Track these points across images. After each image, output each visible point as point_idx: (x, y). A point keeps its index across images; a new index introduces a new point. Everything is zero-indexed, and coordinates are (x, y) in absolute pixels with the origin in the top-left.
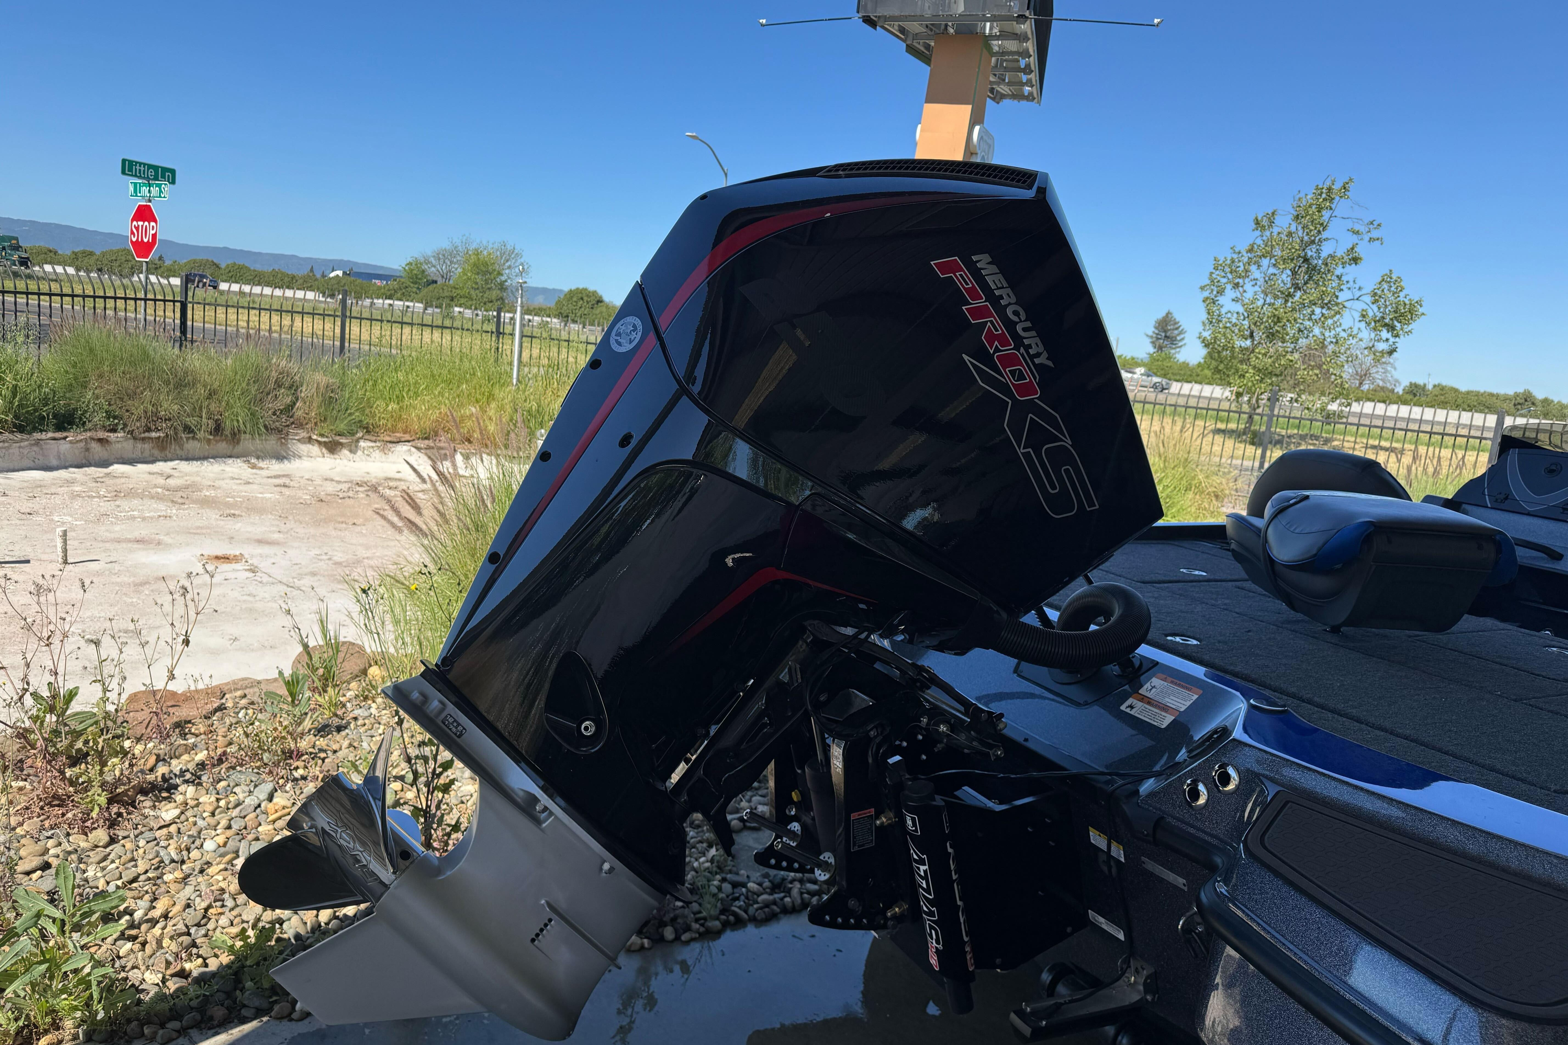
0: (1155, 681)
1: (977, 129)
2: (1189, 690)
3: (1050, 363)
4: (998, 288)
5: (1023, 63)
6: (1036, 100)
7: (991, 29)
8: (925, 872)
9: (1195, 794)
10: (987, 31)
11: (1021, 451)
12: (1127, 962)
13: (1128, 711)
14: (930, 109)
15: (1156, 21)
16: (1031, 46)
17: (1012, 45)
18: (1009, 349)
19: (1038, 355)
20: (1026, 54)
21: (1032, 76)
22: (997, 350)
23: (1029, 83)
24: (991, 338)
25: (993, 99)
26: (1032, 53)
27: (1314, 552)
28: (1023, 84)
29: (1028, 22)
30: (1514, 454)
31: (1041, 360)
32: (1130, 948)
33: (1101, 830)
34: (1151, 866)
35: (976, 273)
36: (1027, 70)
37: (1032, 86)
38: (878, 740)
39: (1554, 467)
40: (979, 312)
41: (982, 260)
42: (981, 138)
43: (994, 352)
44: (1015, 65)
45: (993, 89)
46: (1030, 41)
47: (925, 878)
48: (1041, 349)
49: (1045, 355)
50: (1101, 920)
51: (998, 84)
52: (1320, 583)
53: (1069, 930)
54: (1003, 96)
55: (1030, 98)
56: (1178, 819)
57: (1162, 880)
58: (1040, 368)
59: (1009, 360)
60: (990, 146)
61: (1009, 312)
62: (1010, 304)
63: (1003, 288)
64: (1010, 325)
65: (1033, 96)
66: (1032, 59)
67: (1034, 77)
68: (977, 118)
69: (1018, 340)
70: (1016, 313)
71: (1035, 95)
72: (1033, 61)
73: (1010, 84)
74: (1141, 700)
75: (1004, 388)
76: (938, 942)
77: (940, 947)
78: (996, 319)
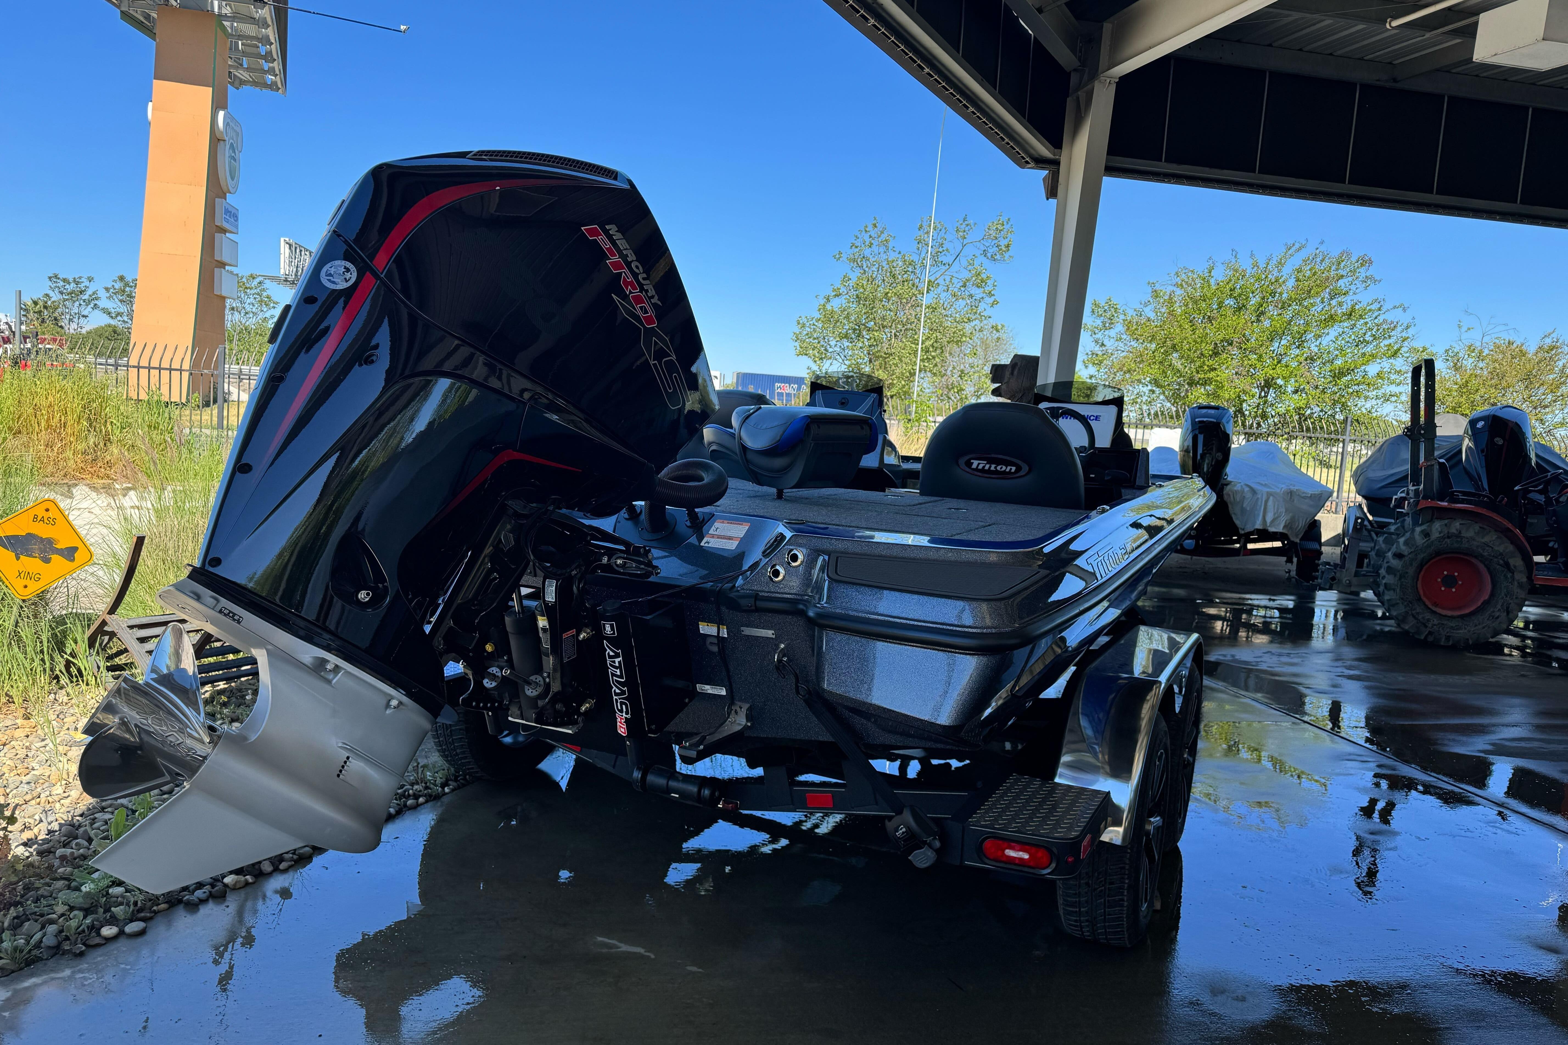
0: (717, 524)
1: (221, 114)
2: (742, 524)
3: (659, 303)
4: (625, 249)
5: (263, 50)
6: (280, 91)
7: (220, 7)
8: (619, 662)
9: (776, 573)
10: (216, 10)
11: (652, 362)
12: (730, 708)
13: (706, 545)
14: (160, 87)
15: (403, 28)
16: (271, 33)
17: (249, 29)
18: (637, 292)
19: (653, 297)
20: (266, 41)
21: (275, 64)
22: (631, 292)
23: (272, 71)
24: (627, 284)
25: (232, 84)
26: (273, 41)
27: (778, 438)
28: (266, 72)
29: (267, 7)
30: (819, 393)
31: (655, 300)
32: (731, 698)
33: (709, 621)
34: (748, 631)
35: (610, 237)
36: (268, 57)
37: (276, 75)
38: (579, 576)
39: (843, 401)
40: (616, 265)
41: (612, 229)
42: (226, 124)
43: (630, 294)
44: (253, 50)
45: (230, 72)
46: (271, 28)
47: (620, 667)
48: (654, 293)
49: (656, 297)
50: (707, 687)
51: (237, 68)
52: (779, 462)
53: (687, 700)
54: (242, 82)
55: (273, 87)
56: (768, 592)
57: (757, 638)
58: (655, 305)
59: (638, 300)
60: (237, 134)
61: (633, 265)
62: (633, 261)
63: (627, 249)
64: (635, 275)
65: (277, 86)
66: (273, 46)
67: (277, 66)
68: (219, 103)
69: (641, 286)
70: (637, 267)
71: (280, 85)
72: (275, 48)
73: (248, 69)
74: (713, 537)
75: (637, 318)
76: (627, 713)
77: (629, 716)
78: (626, 270)
